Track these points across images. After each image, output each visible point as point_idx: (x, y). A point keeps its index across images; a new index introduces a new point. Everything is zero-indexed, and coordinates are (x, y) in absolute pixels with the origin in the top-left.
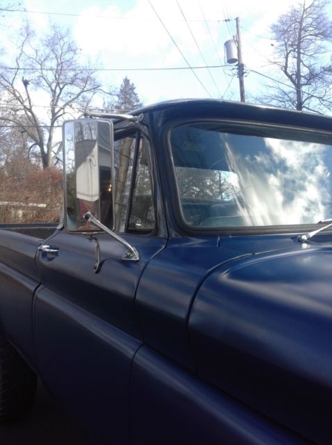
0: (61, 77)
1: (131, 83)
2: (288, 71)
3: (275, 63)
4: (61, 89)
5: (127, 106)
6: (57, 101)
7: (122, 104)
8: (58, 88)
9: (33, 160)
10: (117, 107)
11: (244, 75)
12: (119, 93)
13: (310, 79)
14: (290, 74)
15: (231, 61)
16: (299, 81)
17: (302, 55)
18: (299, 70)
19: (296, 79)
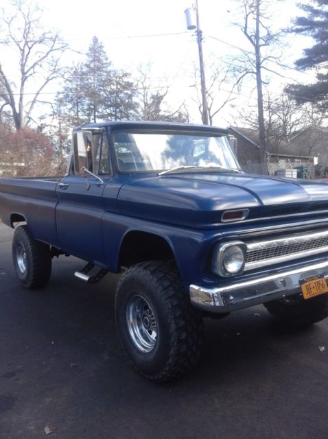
0: (29, 35)
1: (99, 41)
2: (248, 32)
3: (236, 24)
4: (30, 49)
5: (97, 64)
6: (26, 60)
7: (91, 62)
8: (26, 47)
9: (4, 119)
10: (87, 66)
11: (203, 41)
12: (88, 52)
13: (268, 40)
14: (250, 35)
15: (191, 28)
16: (257, 42)
17: (260, 17)
18: (258, 31)
19: (255, 39)
